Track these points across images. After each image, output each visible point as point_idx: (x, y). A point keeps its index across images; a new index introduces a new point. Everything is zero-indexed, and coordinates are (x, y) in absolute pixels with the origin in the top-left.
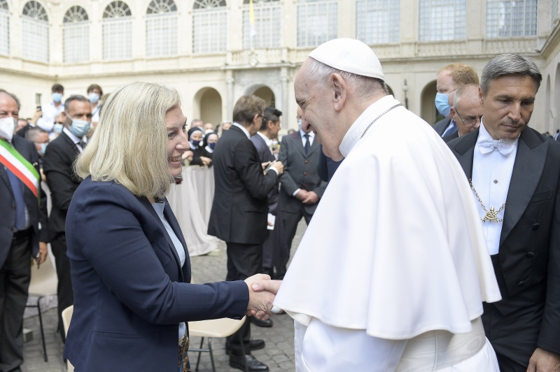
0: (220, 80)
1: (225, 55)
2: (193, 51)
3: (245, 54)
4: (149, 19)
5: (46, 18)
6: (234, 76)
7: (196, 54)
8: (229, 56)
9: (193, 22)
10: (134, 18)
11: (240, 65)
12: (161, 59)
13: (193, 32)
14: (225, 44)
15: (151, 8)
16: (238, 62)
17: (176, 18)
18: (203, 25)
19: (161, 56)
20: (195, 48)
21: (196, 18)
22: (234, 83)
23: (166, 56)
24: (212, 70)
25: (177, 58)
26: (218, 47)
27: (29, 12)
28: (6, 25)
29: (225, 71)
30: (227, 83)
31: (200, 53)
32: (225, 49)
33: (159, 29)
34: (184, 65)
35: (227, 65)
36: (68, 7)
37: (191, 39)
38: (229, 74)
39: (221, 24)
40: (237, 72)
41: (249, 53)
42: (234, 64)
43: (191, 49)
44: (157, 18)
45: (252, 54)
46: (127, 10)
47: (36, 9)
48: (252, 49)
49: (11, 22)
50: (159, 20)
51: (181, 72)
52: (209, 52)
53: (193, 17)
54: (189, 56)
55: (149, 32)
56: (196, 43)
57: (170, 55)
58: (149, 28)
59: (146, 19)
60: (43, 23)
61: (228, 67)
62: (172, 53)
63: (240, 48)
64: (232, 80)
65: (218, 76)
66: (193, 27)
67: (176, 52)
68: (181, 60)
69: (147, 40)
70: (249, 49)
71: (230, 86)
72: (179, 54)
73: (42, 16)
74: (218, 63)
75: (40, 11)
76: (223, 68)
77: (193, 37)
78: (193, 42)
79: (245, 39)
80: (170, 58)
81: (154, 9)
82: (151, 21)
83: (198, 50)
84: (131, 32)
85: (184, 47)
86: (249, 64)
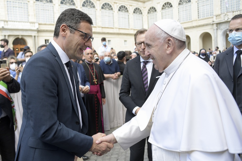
0: (211, 29)
1: (213, 17)
2: (198, 18)
3: (222, 16)
4: (179, 7)
5: (141, 13)
6: (217, 26)
7: (200, 19)
8: (215, 17)
9: (198, 5)
10: (174, 8)
11: (220, 21)
12: (185, 23)
13: (198, 10)
14: (213, 12)
15: (180, 3)
16: (219, 20)
17: (191, 5)
18: (202, 6)
19: (185, 21)
20: (199, 16)
21: (199, 4)
22: (217, 29)
23: (187, 21)
24: (207, 25)
25: (192, 21)
26: (209, 14)
27: (136, 12)
28: (128, 18)
29: (213, 24)
30: (214, 30)
31: (202, 18)
32: (213, 15)
33: (184, 11)
34: (194, 24)
35: (213, 21)
36: (149, 8)
37: (197, 13)
38: (215, 25)
39: (210, 4)
40: (218, 24)
41: (224, 15)
42: (217, 21)
43: (197, 17)
44: (183, 6)
45: (226, 15)
46: (171, 5)
47: (138, 10)
48: (225, 13)
49: (129, 16)
50: (184, 7)
51: (193, 27)
52: (206, 17)
53: (198, 3)
54: (197, 20)
55: (180, 13)
56: (199, 14)
57: (188, 21)
58: (180, 11)
59: (178, 7)
60: (140, 15)
61: (214, 23)
62: (189, 20)
63: (220, 13)
64: (216, 28)
65: (210, 27)
66: (198, 7)
67: (191, 19)
68: (193, 22)
69: (179, 16)
70: (224, 13)
71: (215, 31)
72: (193, 19)
73: (140, 13)
74: (210, 21)
75: (139, 11)
76: (212, 23)
77: (198, 12)
78: (198, 14)
79: (222, 9)
80: (189, 22)
81: (181, 3)
82: (180, 8)
83: (200, 17)
84: (173, 14)
85: (195, 16)
86: (224, 19)
